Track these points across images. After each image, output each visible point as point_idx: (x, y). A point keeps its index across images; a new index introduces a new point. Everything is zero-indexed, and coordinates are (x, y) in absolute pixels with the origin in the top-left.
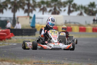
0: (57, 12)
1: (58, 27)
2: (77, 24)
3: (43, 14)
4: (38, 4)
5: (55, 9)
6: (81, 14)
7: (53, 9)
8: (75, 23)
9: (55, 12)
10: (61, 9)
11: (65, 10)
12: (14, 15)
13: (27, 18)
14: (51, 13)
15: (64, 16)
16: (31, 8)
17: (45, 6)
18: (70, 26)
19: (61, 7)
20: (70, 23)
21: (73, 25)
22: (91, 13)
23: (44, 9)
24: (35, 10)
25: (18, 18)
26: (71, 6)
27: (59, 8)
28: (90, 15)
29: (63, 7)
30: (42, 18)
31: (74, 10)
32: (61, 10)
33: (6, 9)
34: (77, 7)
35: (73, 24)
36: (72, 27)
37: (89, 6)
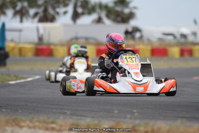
0: (50, 17)
1: (52, 47)
2: (92, 41)
3: (21, 21)
4: (10, 2)
5: (45, 11)
6: (99, 20)
7: (41, 10)
8: (87, 39)
9: (47, 18)
14: (36, 19)
15: (65, 26)
17: (26, 4)
19: (59, 7)
20: (77, 38)
22: (119, 19)
23: (24, 11)
24: (4, 13)
26: (79, 4)
27: (54, 8)
28: (118, 22)
29: (61, 6)
30: (20, 31)
31: (86, 11)
32: (58, 13)
34: (90, 6)
35: (83, 41)
37: (116, 3)
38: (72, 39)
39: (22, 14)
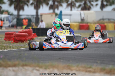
0: (87, 7)
1: (89, 24)
2: (112, 20)
3: (71, 10)
5: (85, 3)
7: (82, 3)
8: (109, 19)
10: (92, 3)
11: (97, 5)
12: (37, 13)
13: (52, 16)
15: (96, 12)
16: (56, 3)
18: (104, 23)
19: (93, 1)
20: (103, 19)
21: (107, 23)
23: (73, 4)
24: (61, 5)
25: (41, 16)
27: (90, 2)
30: (70, 15)
31: (108, 4)
32: (92, 5)
33: (28, 5)
35: (107, 20)
36: (106, 24)
38: (100, 20)
39: (71, 5)
